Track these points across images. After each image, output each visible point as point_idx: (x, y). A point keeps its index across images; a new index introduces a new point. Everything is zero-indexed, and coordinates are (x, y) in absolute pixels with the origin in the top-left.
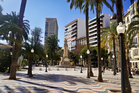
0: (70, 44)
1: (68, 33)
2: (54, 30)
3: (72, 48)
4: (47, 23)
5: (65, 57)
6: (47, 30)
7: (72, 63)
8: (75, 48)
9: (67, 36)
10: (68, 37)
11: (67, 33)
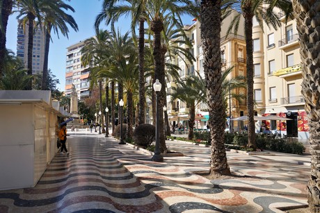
0: (79, 86)
1: (74, 62)
2: (39, 49)
3: (81, 92)
4: (21, 32)
5: (73, 112)
6: (22, 48)
7: (82, 121)
8: (88, 94)
9: (72, 69)
10: (74, 71)
11: (72, 62)
